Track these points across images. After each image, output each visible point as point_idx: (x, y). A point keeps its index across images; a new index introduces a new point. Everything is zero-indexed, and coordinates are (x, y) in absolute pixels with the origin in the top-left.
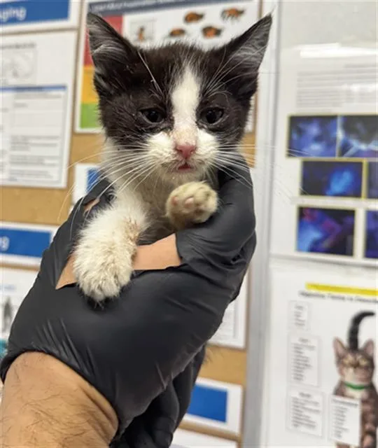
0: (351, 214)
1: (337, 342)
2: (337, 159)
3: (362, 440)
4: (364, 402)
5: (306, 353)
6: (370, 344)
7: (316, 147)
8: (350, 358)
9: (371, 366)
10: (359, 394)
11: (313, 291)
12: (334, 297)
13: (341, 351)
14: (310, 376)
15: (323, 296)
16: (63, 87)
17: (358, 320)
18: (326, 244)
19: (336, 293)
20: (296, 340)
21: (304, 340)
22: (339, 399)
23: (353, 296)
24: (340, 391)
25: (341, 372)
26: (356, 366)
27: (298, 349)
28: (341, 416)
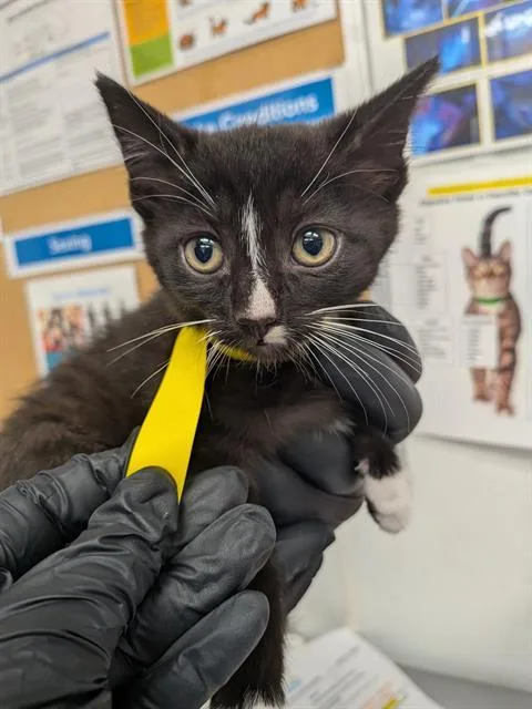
0: (471, 90)
1: (467, 251)
2: (446, 22)
3: (500, 358)
4: (501, 316)
5: (430, 272)
6: (507, 245)
7: (417, 16)
8: (482, 268)
9: (508, 272)
10: (495, 309)
11: (436, 197)
12: (460, 199)
13: (471, 261)
14: (435, 298)
15: (447, 201)
16: (105, 36)
17: (490, 220)
18: (447, 137)
19: (463, 193)
20: (417, 260)
21: (427, 259)
22: (472, 318)
23: (484, 191)
24: (473, 309)
25: (473, 287)
26: (490, 275)
27: (420, 270)
28: (474, 337)
